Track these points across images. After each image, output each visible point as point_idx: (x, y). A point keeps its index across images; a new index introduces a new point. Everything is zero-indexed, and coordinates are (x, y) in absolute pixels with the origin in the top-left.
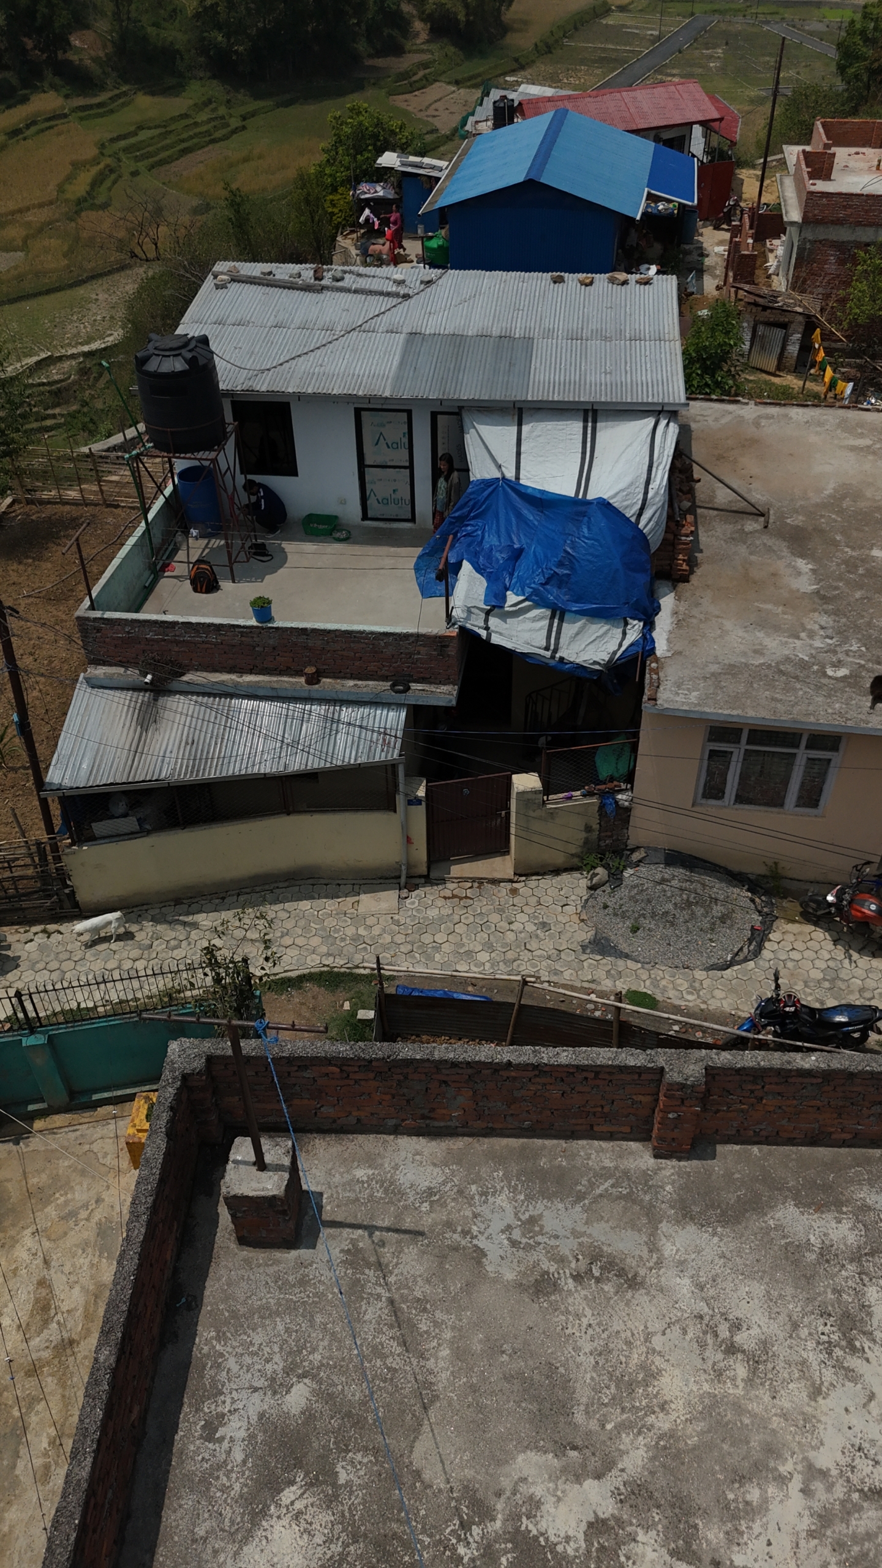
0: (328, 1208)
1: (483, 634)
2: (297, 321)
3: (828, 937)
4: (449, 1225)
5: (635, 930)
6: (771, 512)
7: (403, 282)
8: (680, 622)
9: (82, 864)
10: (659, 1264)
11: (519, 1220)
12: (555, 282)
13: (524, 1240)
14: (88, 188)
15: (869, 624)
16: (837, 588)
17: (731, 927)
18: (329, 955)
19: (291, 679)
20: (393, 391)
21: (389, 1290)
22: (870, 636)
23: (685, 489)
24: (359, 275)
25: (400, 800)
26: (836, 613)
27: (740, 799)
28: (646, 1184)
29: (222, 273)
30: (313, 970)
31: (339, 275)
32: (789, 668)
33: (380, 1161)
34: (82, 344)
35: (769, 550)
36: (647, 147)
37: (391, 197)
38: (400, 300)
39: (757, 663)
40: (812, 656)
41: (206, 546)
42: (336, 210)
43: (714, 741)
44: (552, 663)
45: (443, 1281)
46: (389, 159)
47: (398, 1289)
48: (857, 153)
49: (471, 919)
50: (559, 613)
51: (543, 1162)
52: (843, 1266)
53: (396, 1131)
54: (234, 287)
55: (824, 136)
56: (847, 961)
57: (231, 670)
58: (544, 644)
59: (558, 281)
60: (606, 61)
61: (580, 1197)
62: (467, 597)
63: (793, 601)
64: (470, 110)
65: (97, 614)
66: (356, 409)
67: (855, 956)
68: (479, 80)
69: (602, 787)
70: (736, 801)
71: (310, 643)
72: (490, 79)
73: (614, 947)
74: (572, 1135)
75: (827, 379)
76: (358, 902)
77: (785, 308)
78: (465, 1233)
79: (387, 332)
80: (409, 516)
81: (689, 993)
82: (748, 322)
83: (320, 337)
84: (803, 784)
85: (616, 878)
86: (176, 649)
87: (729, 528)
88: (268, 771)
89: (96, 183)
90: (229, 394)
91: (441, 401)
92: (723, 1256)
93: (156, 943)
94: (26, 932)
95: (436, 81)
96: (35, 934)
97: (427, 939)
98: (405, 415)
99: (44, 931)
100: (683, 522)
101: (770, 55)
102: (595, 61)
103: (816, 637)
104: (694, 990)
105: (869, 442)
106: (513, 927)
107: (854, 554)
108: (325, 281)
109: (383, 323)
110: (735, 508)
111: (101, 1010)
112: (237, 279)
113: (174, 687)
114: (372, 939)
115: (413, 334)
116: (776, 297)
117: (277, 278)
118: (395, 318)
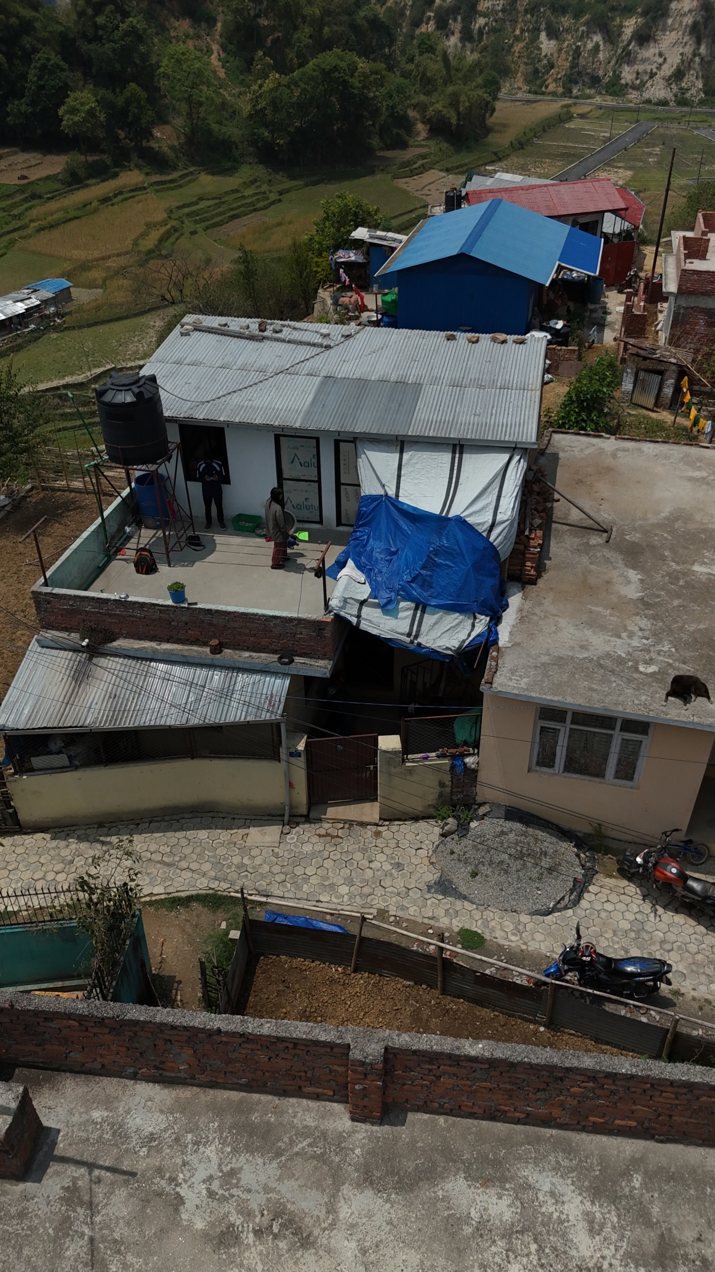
0: (61, 1145)
1: (354, 620)
2: (239, 363)
3: (639, 891)
4: (160, 1171)
5: (474, 875)
6: (614, 529)
7: (328, 335)
8: (523, 618)
9: (22, 790)
10: (332, 1226)
11: (221, 1171)
12: (448, 340)
13: (220, 1192)
14: (156, 243)
15: (681, 629)
16: (658, 596)
17: (555, 879)
18: (216, 879)
19: (199, 649)
20: (303, 421)
21: (93, 1229)
22: (681, 639)
23: (540, 508)
24: (295, 329)
25: (283, 752)
26: (655, 617)
27: (568, 769)
28: (339, 1146)
29: (188, 324)
30: (200, 892)
31: (278, 328)
32: (607, 663)
33: (116, 1104)
34: (139, 359)
35: (607, 561)
36: (565, 229)
37: (361, 261)
38: (323, 349)
39: (581, 657)
40: (629, 653)
41: (154, 536)
42: (319, 270)
43: (544, 719)
44: (412, 647)
45: (141, 1225)
46: (361, 233)
47: (101, 1229)
49: (339, 856)
50: (421, 606)
51: (255, 1117)
52: (495, 1241)
53: (134, 1077)
54: (197, 333)
55: (703, 225)
56: (652, 915)
57: (152, 639)
58: (407, 630)
59: (451, 338)
60: (567, 156)
61: (279, 1154)
62: (346, 589)
63: (620, 606)
65: (48, 590)
66: (276, 435)
67: (660, 910)
68: (465, 168)
69: (454, 751)
70: (564, 770)
71: (215, 621)
72: (474, 168)
73: (455, 889)
74: (284, 1093)
75: (692, 417)
76: (247, 834)
77: (662, 359)
78: (172, 1180)
79: (308, 375)
80: (318, 519)
81: (514, 934)
82: (632, 369)
83: (254, 377)
84: (619, 760)
85: (463, 829)
86: (109, 620)
87: (577, 541)
88: (173, 723)
89: (163, 239)
90: (172, 420)
91: (339, 432)
92: (390, 1223)
93: (77, 859)
95: (431, 168)
97: (299, 871)
98: (314, 441)
100: (533, 536)
101: (698, 153)
102: (557, 156)
103: (636, 638)
104: (518, 931)
105: (704, 474)
106: (372, 865)
107: (678, 568)
108: (267, 332)
109: (305, 368)
110: (585, 523)
111: (23, 913)
112: (199, 329)
113: (106, 650)
114: (253, 868)
115: (327, 378)
116: (655, 350)
117: (230, 329)
118: (316, 363)
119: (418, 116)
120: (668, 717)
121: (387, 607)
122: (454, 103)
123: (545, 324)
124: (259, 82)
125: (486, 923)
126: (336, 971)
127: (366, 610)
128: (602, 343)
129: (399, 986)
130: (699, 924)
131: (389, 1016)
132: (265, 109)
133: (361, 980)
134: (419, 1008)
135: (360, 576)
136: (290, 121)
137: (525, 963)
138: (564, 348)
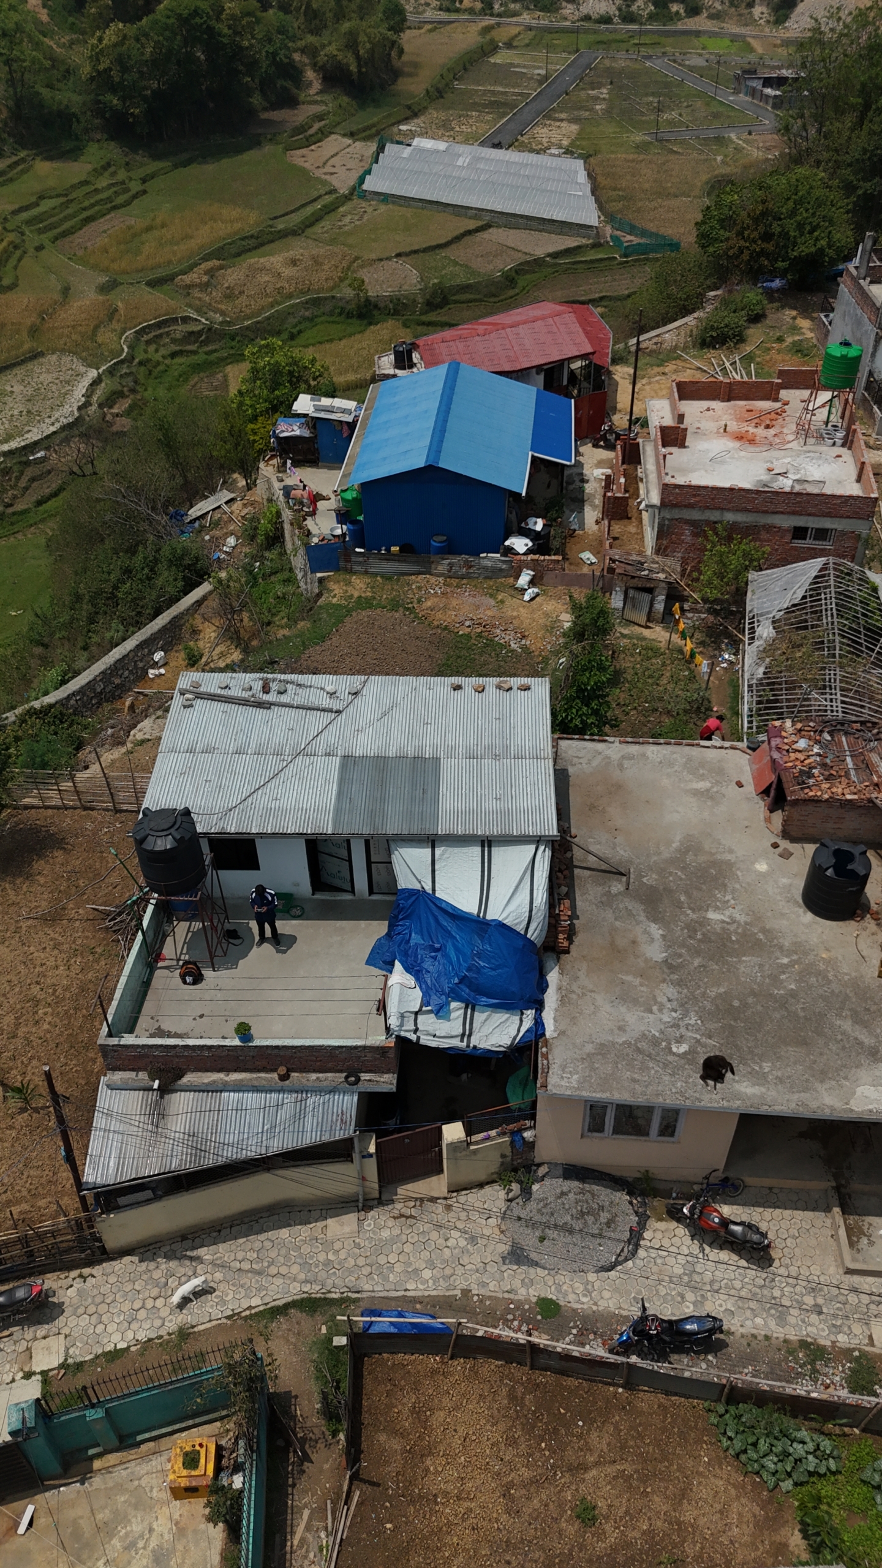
1: (413, 1037)
2: (253, 745)
3: (687, 1232)
5: (542, 1239)
6: (632, 871)
7: (335, 692)
8: (563, 1000)
9: (110, 1226)
12: (454, 689)
15: (704, 994)
16: (680, 956)
17: (614, 1231)
18: (306, 1281)
19: (267, 1075)
20: (334, 826)
22: (705, 1008)
24: (299, 686)
25: (356, 1156)
26: (679, 983)
27: (617, 1131)
29: (185, 689)
30: (296, 1297)
31: (281, 686)
32: (643, 1045)
35: (630, 914)
36: (530, 396)
37: (307, 435)
38: (333, 715)
39: (620, 1041)
41: (188, 931)
42: (257, 438)
43: (592, 1108)
44: (469, 1050)
48: (708, 410)
49: (416, 1238)
50: (471, 1005)
54: (199, 703)
55: (678, 400)
56: (701, 1254)
57: (219, 1071)
58: (460, 1031)
59: (457, 688)
60: (498, 106)
62: (400, 1001)
63: (647, 971)
64: (367, 167)
65: (114, 1041)
66: (307, 839)
67: (707, 1249)
68: (374, 130)
69: (511, 1126)
70: (613, 1133)
71: (282, 1053)
72: (384, 129)
73: (527, 1256)
75: (688, 649)
76: (327, 1227)
77: (650, 575)
79: (326, 755)
80: (350, 889)
81: (585, 1295)
82: (620, 587)
83: (273, 763)
84: (660, 1127)
85: (526, 1193)
86: (177, 1060)
87: (600, 889)
90: (206, 835)
91: (372, 836)
93: (170, 1281)
94: (66, 1277)
95: (331, 133)
96: (74, 1279)
97: (382, 1260)
98: (345, 840)
99: (81, 1276)
100: (562, 909)
101: (653, 94)
102: (485, 106)
103: (665, 1011)
104: (588, 1292)
105: (708, 785)
106: (449, 1244)
107: (694, 916)
108: (271, 694)
109: (321, 745)
110: (604, 867)
111: (133, 1349)
112: (200, 696)
113: (176, 1087)
114: (339, 1264)
115: (345, 757)
116: (642, 564)
117: (233, 693)
118: (330, 737)
119: (307, 61)
121: (441, 1011)
122: (352, 44)
123: (523, 525)
124: (98, 34)
125: (559, 1286)
126: (434, 1361)
127: (420, 1018)
128: (583, 529)
129: (492, 1367)
130: (741, 1258)
131: (490, 1398)
132: (111, 69)
133: (458, 1365)
134: (513, 1387)
135: (410, 980)
136: (144, 83)
137: (599, 1325)
138: (547, 557)
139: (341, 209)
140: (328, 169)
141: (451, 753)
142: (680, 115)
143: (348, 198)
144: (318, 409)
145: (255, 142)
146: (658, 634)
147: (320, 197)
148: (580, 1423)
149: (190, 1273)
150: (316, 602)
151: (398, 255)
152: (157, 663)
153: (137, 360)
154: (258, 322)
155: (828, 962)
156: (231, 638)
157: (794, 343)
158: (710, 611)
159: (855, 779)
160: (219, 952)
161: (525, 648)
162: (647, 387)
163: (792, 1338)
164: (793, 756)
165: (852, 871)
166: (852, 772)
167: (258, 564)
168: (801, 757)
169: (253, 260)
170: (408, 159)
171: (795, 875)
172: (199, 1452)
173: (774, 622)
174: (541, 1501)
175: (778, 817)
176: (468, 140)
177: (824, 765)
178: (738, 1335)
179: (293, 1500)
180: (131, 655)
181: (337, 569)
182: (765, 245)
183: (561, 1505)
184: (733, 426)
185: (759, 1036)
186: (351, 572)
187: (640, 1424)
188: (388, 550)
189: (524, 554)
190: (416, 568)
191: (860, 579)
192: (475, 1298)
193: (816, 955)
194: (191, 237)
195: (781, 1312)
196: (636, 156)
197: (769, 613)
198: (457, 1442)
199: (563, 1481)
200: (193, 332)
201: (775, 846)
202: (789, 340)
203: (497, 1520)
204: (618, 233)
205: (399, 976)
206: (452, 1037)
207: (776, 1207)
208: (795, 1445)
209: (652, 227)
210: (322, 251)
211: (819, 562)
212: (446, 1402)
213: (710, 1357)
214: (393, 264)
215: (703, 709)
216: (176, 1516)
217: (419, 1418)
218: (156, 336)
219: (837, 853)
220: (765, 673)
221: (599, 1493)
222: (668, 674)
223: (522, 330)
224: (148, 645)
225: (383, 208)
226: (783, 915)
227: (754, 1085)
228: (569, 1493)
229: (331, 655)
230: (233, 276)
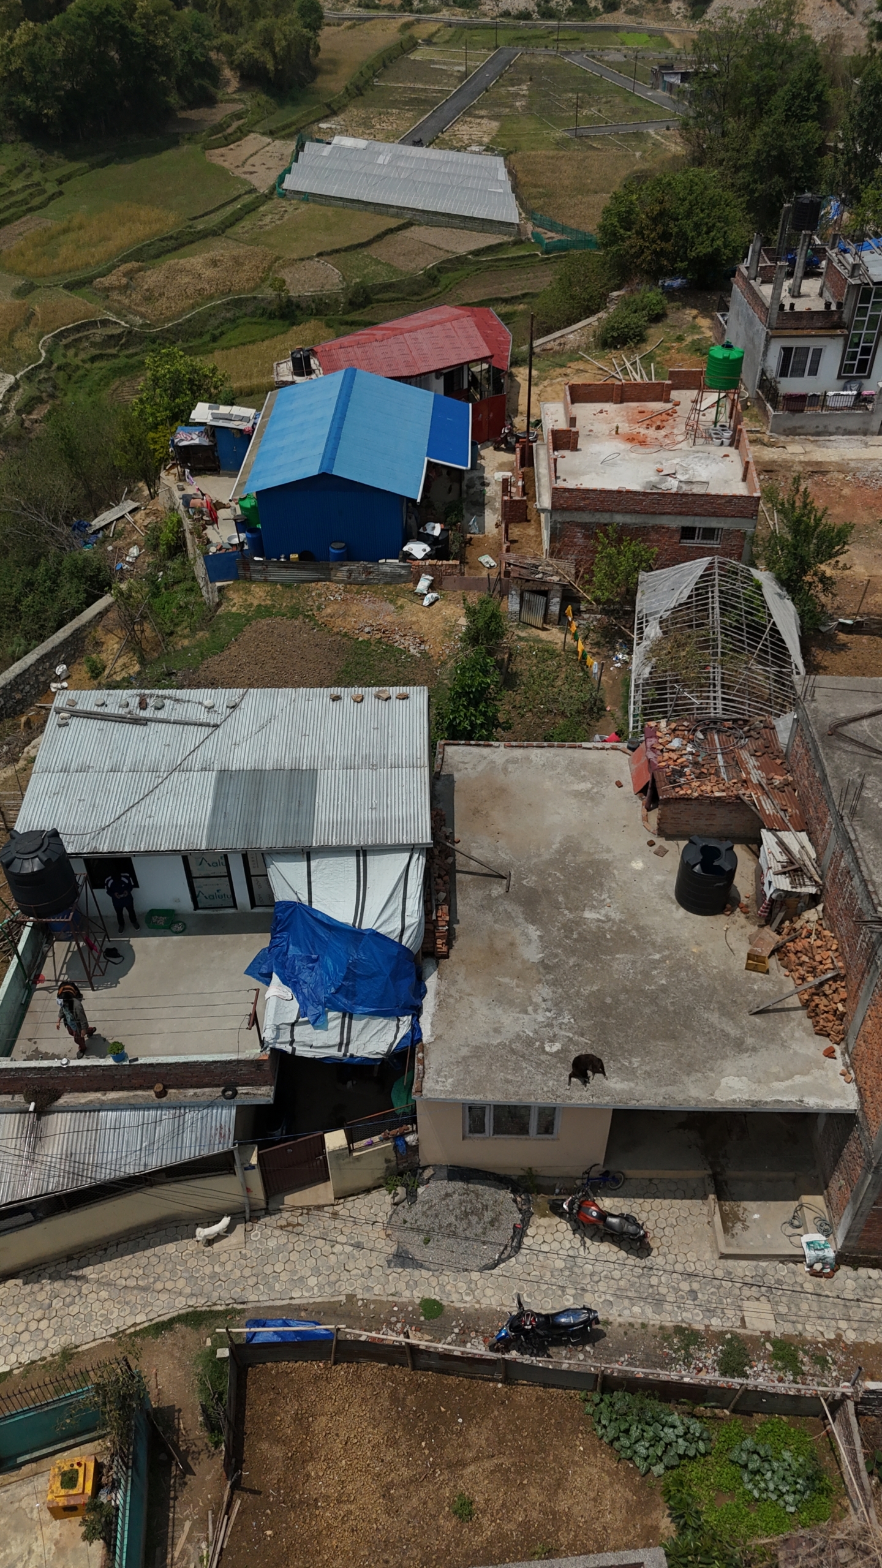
1: (288, 1049)
2: (128, 761)
3: (569, 1227)
5: (427, 1241)
6: (512, 873)
7: (213, 706)
8: (441, 1005)
12: (333, 700)
15: (578, 993)
16: (556, 956)
17: (497, 1230)
18: (192, 1295)
19: (144, 1093)
20: (208, 841)
22: (578, 1007)
24: (177, 700)
25: (238, 1168)
26: (555, 983)
27: (497, 1131)
29: (62, 708)
30: (181, 1312)
31: (159, 702)
32: (517, 1046)
35: (509, 916)
36: (427, 401)
37: (206, 444)
38: (211, 729)
39: (495, 1043)
41: (68, 951)
43: (470, 1110)
44: (346, 1059)
48: (601, 412)
49: (302, 1247)
50: (348, 1014)
54: (75, 722)
56: (583, 1248)
57: (97, 1090)
58: (338, 1040)
59: (336, 698)
60: (418, 103)
62: (276, 1014)
63: (524, 972)
64: (287, 165)
66: (181, 855)
67: (588, 1242)
68: (293, 129)
69: (394, 1132)
70: (494, 1133)
71: (157, 1071)
72: (304, 127)
73: (411, 1259)
75: (579, 650)
77: (544, 578)
79: (202, 770)
80: (231, 903)
81: (468, 1294)
82: (516, 590)
83: (149, 781)
84: (539, 1126)
85: (412, 1196)
86: (52, 1083)
87: (480, 893)
90: (77, 855)
91: (246, 850)
93: (54, 1302)
95: (250, 132)
97: (268, 1269)
98: (220, 854)
100: (439, 914)
101: (572, 90)
102: (406, 103)
103: (540, 1011)
104: (471, 1291)
105: (589, 786)
106: (335, 1250)
107: (571, 916)
108: (148, 710)
109: (197, 760)
110: (485, 871)
111: (16, 1372)
112: (75, 714)
113: (53, 1108)
114: (226, 1275)
115: (222, 772)
116: (537, 567)
117: (110, 710)
118: (208, 751)
119: (224, 59)
120: (573, 1101)
121: (318, 1022)
122: (268, 43)
123: (421, 530)
124: (8, 33)
125: (442, 1287)
126: (317, 1367)
127: (297, 1029)
128: (483, 533)
129: (375, 1370)
130: (620, 1249)
131: (372, 1401)
132: (22, 70)
133: (342, 1370)
134: (395, 1388)
135: (287, 993)
136: (56, 84)
137: (481, 1323)
138: (445, 562)
139: (262, 209)
140: (248, 168)
141: (329, 763)
142: (599, 111)
143: (268, 197)
144: (216, 417)
145: (174, 142)
146: (554, 636)
147: (240, 196)
148: (460, 1420)
149: (75, 1293)
150: (216, 611)
151: (320, 255)
152: (59, 676)
153: (55, 365)
154: (179, 324)
155: (698, 956)
156: (133, 649)
157: (693, 342)
158: (604, 612)
159: (725, 777)
160: (98, 972)
161: (423, 653)
162: (549, 389)
163: (667, 1324)
164: (666, 755)
165: (719, 866)
166: (722, 770)
167: (161, 574)
168: (674, 756)
169: (172, 261)
170: (328, 158)
171: (670, 872)
172: (77, 1471)
173: (661, 622)
174: (420, 1499)
175: (654, 815)
176: (389, 137)
177: (696, 764)
178: (616, 1324)
179: (174, 1513)
180: (33, 668)
181: (236, 578)
182: (663, 244)
183: (439, 1503)
184: (625, 428)
185: (630, 1031)
186: (251, 581)
187: (518, 1418)
188: (287, 558)
189: (422, 559)
190: (315, 576)
191: (746, 578)
192: (360, 1303)
193: (687, 950)
194: (109, 239)
195: (659, 1302)
196: (556, 152)
197: (656, 613)
198: (338, 1446)
199: (441, 1478)
200: (111, 337)
201: (651, 844)
202: (689, 339)
203: (376, 1520)
204: (540, 230)
205: (277, 989)
206: (329, 1047)
207: (655, 1197)
208: (666, 1429)
209: (572, 224)
210: (242, 251)
211: (704, 562)
212: (329, 1408)
213: (588, 1348)
214: (314, 263)
215: (595, 709)
216: (56, 1536)
217: (301, 1424)
218: (75, 340)
219: (705, 850)
220: (651, 673)
221: (476, 1488)
222: (563, 676)
223: (420, 335)
224: (50, 658)
225: (304, 207)
226: (656, 912)
227: (623, 1080)
228: (447, 1489)
229: (230, 664)
230: (152, 278)
